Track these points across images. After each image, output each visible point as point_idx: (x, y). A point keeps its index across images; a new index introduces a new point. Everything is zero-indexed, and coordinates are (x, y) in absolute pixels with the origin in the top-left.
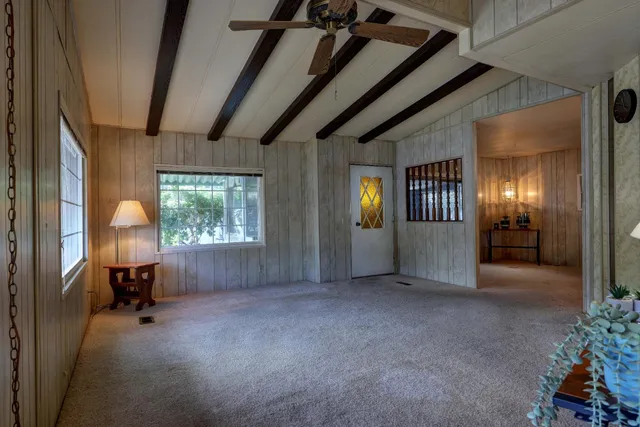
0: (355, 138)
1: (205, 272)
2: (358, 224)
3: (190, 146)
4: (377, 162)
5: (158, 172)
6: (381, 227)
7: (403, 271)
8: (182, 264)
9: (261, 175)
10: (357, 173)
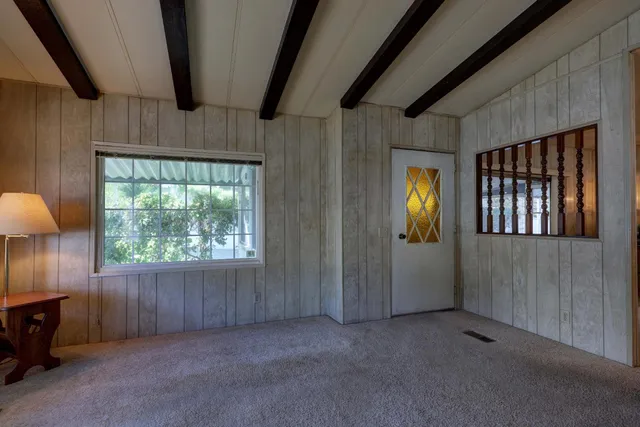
0: (400, 109)
1: (171, 304)
2: (402, 237)
3: (150, 118)
4: (431, 145)
5: (97, 153)
6: (436, 240)
7: (468, 306)
8: (134, 292)
9: (260, 163)
10: (401, 161)
